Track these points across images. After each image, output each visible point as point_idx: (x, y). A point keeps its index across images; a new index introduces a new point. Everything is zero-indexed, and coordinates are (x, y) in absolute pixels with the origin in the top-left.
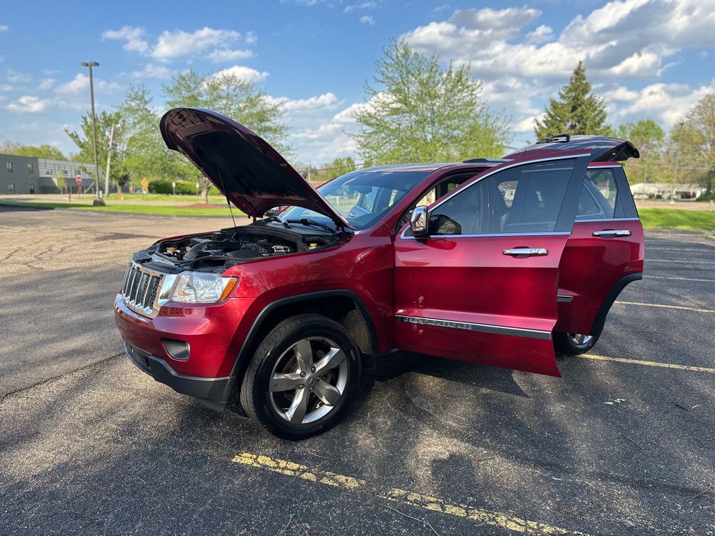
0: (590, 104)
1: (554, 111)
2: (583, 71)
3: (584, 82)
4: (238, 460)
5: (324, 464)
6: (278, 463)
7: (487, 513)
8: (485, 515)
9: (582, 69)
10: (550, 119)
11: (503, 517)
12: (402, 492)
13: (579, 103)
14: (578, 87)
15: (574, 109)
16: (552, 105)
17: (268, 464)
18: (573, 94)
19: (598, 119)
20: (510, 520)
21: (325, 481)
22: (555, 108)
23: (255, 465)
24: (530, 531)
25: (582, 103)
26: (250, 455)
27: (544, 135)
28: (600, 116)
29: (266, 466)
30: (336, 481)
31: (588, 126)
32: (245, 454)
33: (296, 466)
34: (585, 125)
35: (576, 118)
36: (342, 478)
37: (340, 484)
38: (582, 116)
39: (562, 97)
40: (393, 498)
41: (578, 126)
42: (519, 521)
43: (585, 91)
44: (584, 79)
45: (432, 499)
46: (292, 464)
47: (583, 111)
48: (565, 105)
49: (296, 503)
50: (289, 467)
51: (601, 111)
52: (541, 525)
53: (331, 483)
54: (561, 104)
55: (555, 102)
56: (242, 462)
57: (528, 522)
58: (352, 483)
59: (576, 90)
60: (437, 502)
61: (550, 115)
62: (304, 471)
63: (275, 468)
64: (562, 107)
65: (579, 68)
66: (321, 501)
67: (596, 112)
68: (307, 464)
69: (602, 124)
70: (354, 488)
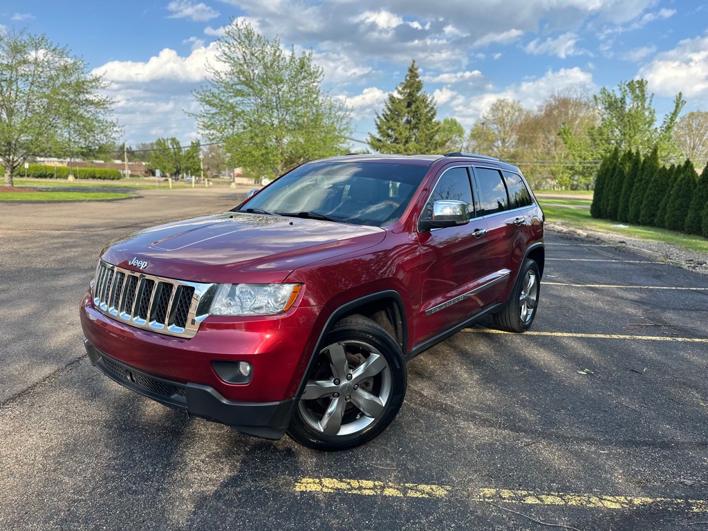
0: (423, 101)
1: (392, 106)
2: (416, 69)
3: (417, 80)
4: (303, 489)
5: (395, 476)
6: (349, 483)
7: (579, 496)
8: (579, 499)
9: (415, 67)
10: (389, 113)
11: (595, 498)
12: (493, 491)
13: (414, 99)
14: (413, 84)
15: (409, 105)
16: (391, 100)
17: (339, 487)
18: (408, 91)
19: (430, 115)
20: (602, 499)
21: (411, 494)
22: (393, 102)
23: (325, 490)
24: (625, 506)
25: (417, 100)
26: (311, 480)
27: (385, 127)
28: (432, 113)
29: (339, 489)
30: (422, 492)
31: (422, 121)
32: (304, 480)
33: (370, 484)
34: (420, 120)
35: (412, 114)
36: (427, 488)
37: (428, 493)
38: (416, 112)
39: (400, 92)
40: (489, 498)
41: (413, 122)
42: (609, 498)
43: (418, 89)
44: (417, 77)
45: (524, 493)
46: (365, 482)
47: (417, 107)
48: (402, 100)
49: (404, 525)
50: (364, 486)
51: (432, 108)
52: (629, 498)
53: (418, 495)
54: (398, 99)
55: (393, 97)
56: (309, 490)
57: (617, 497)
58: (440, 492)
59: (410, 87)
60: (530, 495)
61: (389, 109)
62: (383, 488)
63: (349, 490)
64: (399, 102)
65: (413, 66)
66: (427, 517)
67: (428, 109)
68: (379, 479)
69: (433, 120)
70: (446, 495)
